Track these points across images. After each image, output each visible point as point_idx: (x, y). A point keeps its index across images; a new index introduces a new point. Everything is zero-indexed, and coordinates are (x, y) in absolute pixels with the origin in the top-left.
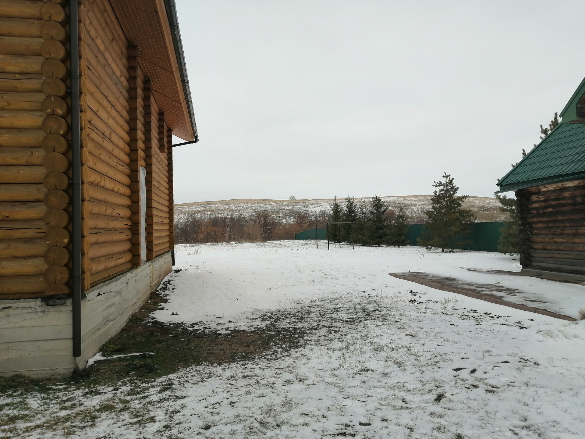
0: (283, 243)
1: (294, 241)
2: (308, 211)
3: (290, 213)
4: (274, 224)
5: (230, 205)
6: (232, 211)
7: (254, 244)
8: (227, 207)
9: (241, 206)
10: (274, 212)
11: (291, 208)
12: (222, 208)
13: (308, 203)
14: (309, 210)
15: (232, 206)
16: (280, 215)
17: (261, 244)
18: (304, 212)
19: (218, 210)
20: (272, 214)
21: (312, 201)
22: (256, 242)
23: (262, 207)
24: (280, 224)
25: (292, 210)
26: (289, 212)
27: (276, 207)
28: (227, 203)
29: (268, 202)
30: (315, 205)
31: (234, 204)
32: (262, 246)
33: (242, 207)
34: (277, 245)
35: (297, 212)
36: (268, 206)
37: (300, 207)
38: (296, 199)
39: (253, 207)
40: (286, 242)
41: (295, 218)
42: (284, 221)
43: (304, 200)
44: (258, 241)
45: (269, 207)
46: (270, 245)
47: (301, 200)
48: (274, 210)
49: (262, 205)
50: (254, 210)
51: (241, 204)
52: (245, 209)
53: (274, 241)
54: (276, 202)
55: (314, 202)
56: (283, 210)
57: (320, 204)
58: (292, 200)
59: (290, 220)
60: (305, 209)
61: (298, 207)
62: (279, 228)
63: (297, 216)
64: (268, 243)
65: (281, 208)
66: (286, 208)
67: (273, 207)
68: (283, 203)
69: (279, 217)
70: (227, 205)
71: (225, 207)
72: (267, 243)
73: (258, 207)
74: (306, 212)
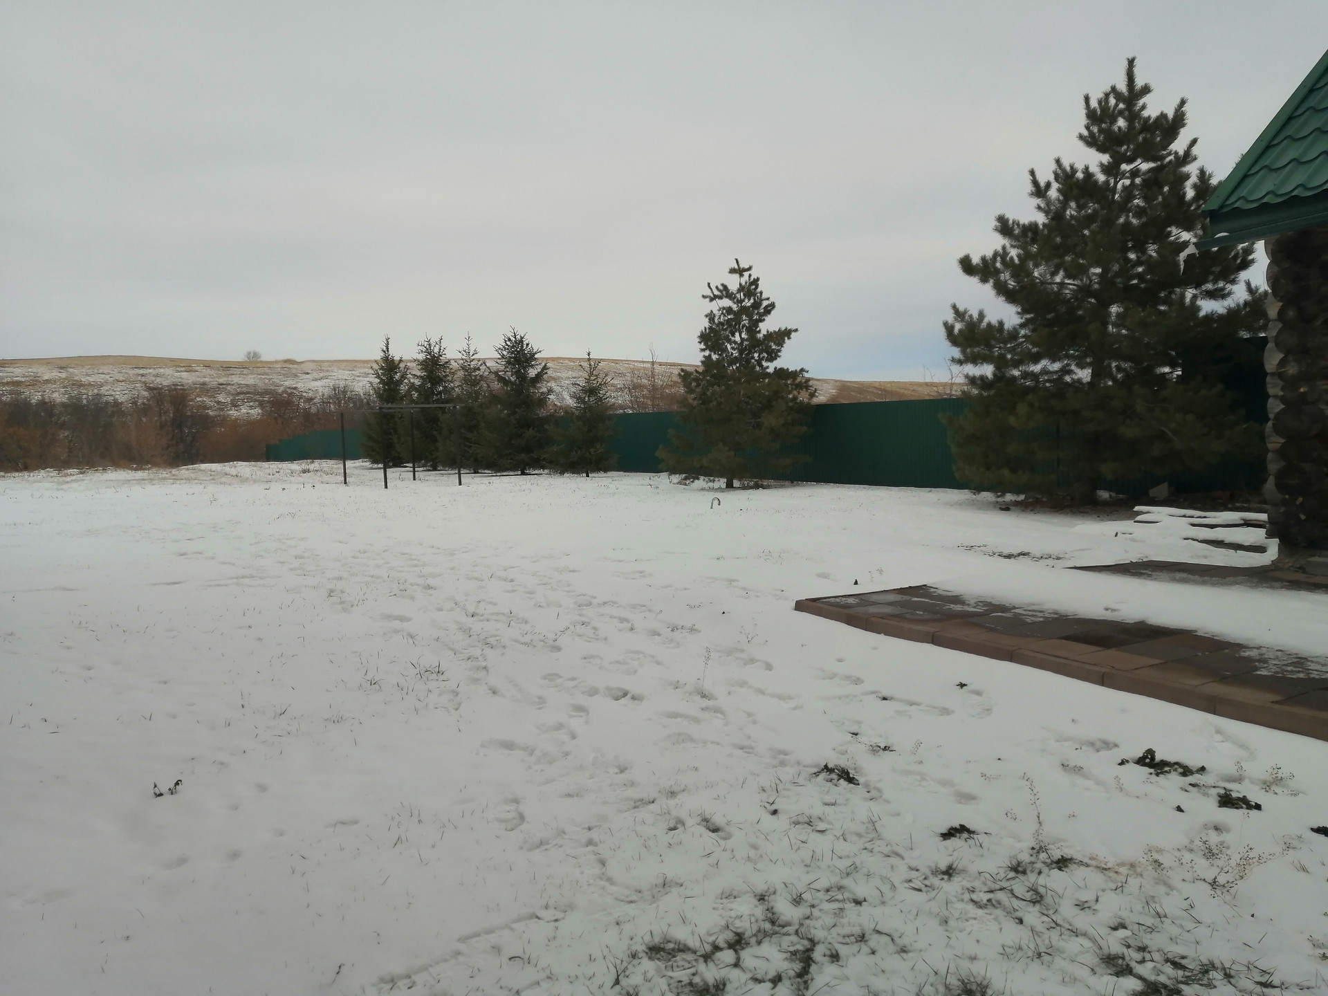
0: (233, 471)
1: (266, 464)
2: (295, 388)
3: (249, 393)
4: (205, 422)
5: (71, 370)
6: (80, 385)
7: (139, 474)
8: (64, 375)
9: (106, 372)
10: (204, 388)
11: (251, 380)
12: (46, 378)
13: (297, 369)
14: (299, 385)
15: (79, 374)
16: (221, 398)
17: (164, 473)
18: (285, 392)
19: (35, 382)
20: (198, 396)
21: (307, 364)
22: (149, 469)
23: (168, 377)
24: (224, 420)
25: (255, 386)
26: (244, 390)
27: (211, 377)
28: (62, 364)
29: (188, 365)
30: (315, 375)
31: (83, 366)
32: (164, 479)
33: (107, 377)
34: (213, 477)
35: (267, 392)
36: (184, 375)
37: (276, 379)
38: (263, 359)
39: (142, 375)
40: (243, 468)
41: (261, 405)
42: (233, 413)
43: (285, 361)
44: (156, 465)
45: (187, 378)
46: (193, 476)
47: (276, 362)
48: (204, 384)
49: (168, 371)
50: (145, 383)
51: (106, 369)
52: (118, 381)
53: (203, 466)
54: (208, 365)
55: (311, 366)
56: (229, 384)
57: (327, 371)
58: (252, 363)
59: (249, 411)
60: (289, 383)
61: (270, 379)
62: (218, 430)
63: (268, 402)
64: (188, 469)
65: (222, 381)
66: (236, 379)
67: (198, 377)
68: (227, 367)
69: (219, 403)
70: (61, 368)
71: (55, 374)
72: (184, 471)
73: (157, 376)
74: (292, 391)
